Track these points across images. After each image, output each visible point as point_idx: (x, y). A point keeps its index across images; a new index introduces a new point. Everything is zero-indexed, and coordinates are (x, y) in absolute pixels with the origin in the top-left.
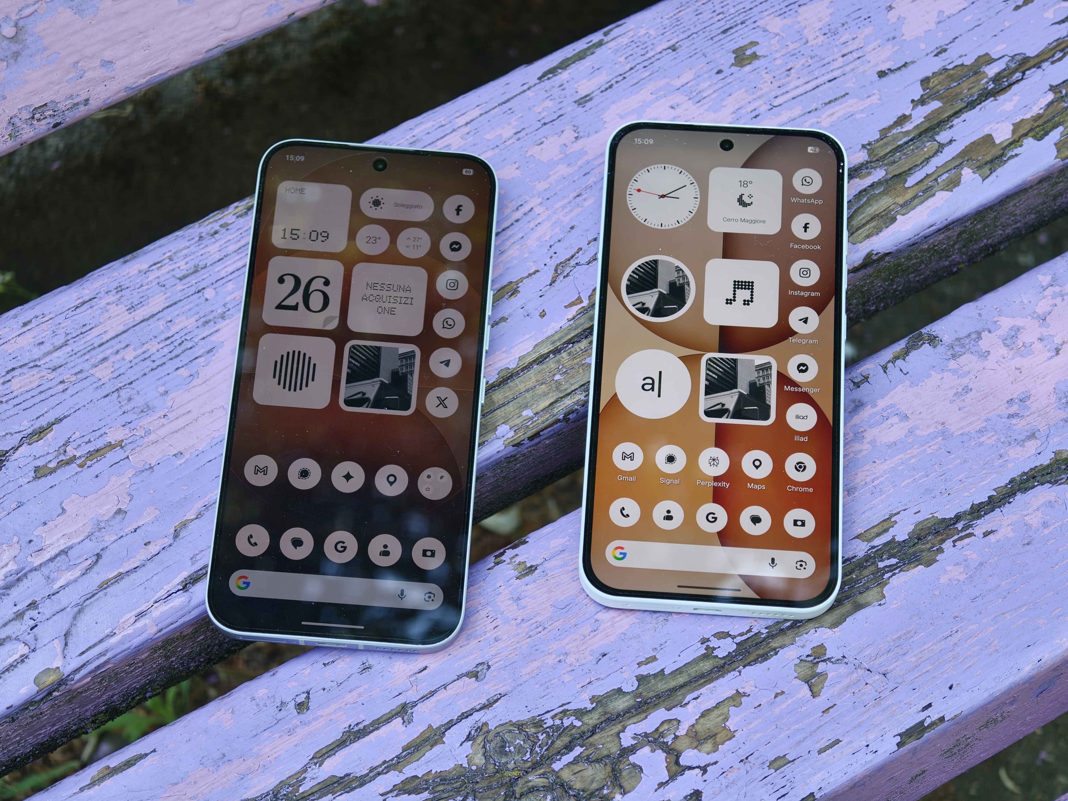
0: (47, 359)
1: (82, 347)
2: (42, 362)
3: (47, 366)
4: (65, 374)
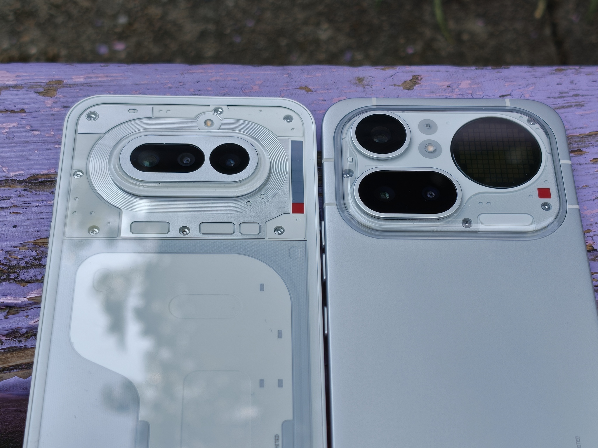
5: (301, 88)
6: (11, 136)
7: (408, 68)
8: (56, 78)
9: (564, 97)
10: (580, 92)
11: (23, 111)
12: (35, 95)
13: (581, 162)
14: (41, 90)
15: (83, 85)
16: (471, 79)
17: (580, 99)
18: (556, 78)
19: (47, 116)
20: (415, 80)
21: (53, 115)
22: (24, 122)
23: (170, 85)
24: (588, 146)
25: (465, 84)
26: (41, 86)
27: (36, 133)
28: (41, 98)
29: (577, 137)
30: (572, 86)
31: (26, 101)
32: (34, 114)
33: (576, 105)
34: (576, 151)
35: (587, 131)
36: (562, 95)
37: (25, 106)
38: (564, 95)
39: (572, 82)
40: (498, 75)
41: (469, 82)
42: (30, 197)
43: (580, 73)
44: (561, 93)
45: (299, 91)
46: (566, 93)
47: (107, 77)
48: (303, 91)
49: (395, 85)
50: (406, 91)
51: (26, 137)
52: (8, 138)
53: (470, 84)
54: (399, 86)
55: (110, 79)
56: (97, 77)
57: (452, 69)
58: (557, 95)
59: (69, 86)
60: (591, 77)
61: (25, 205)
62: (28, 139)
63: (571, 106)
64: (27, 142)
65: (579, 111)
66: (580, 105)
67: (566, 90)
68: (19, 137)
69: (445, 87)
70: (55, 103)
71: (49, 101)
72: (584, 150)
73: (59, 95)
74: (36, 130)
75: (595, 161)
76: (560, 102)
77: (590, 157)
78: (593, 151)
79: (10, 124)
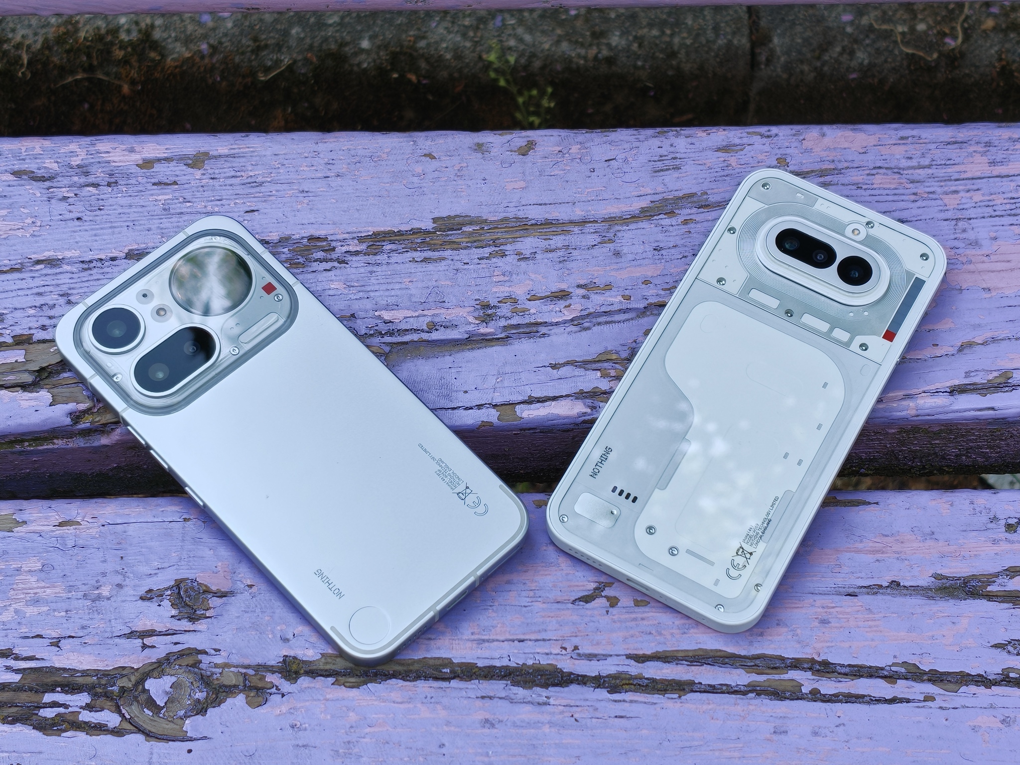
0: (910, 172)
1: (942, 175)
2: (905, 172)
3: (908, 177)
4: (921, 189)
5: (425, 155)
6: (167, 207)
7: (524, 133)
8: (202, 150)
9: (663, 160)
10: (678, 155)
11: (175, 183)
12: (185, 167)
13: (673, 224)
14: (190, 162)
15: (227, 156)
16: (581, 143)
17: (678, 162)
18: (656, 142)
19: (197, 187)
20: (531, 145)
21: (202, 186)
22: (177, 194)
23: (306, 155)
24: (681, 208)
25: (575, 149)
26: (190, 159)
27: (188, 204)
28: (190, 170)
29: (671, 199)
30: (672, 149)
31: (177, 173)
32: (186, 186)
33: (673, 168)
34: (670, 213)
35: (681, 194)
37: (177, 179)
38: (663, 158)
39: (672, 145)
40: (605, 139)
41: (579, 146)
43: (680, 135)
44: (661, 156)
45: (423, 158)
46: (666, 156)
47: (248, 147)
48: (428, 158)
49: (511, 151)
50: (521, 156)
51: (180, 208)
52: (165, 210)
53: (579, 149)
54: (515, 151)
55: (251, 150)
56: (240, 148)
57: (564, 133)
58: (656, 158)
59: (215, 157)
60: (689, 140)
62: (183, 211)
63: (667, 170)
64: (182, 213)
65: (676, 174)
66: (676, 168)
67: (666, 153)
68: (174, 209)
69: (557, 152)
70: (204, 174)
71: (198, 174)
72: (677, 211)
73: (206, 167)
74: (189, 202)
75: (686, 222)
76: (659, 165)
77: (681, 219)
78: (685, 213)
79: (165, 196)
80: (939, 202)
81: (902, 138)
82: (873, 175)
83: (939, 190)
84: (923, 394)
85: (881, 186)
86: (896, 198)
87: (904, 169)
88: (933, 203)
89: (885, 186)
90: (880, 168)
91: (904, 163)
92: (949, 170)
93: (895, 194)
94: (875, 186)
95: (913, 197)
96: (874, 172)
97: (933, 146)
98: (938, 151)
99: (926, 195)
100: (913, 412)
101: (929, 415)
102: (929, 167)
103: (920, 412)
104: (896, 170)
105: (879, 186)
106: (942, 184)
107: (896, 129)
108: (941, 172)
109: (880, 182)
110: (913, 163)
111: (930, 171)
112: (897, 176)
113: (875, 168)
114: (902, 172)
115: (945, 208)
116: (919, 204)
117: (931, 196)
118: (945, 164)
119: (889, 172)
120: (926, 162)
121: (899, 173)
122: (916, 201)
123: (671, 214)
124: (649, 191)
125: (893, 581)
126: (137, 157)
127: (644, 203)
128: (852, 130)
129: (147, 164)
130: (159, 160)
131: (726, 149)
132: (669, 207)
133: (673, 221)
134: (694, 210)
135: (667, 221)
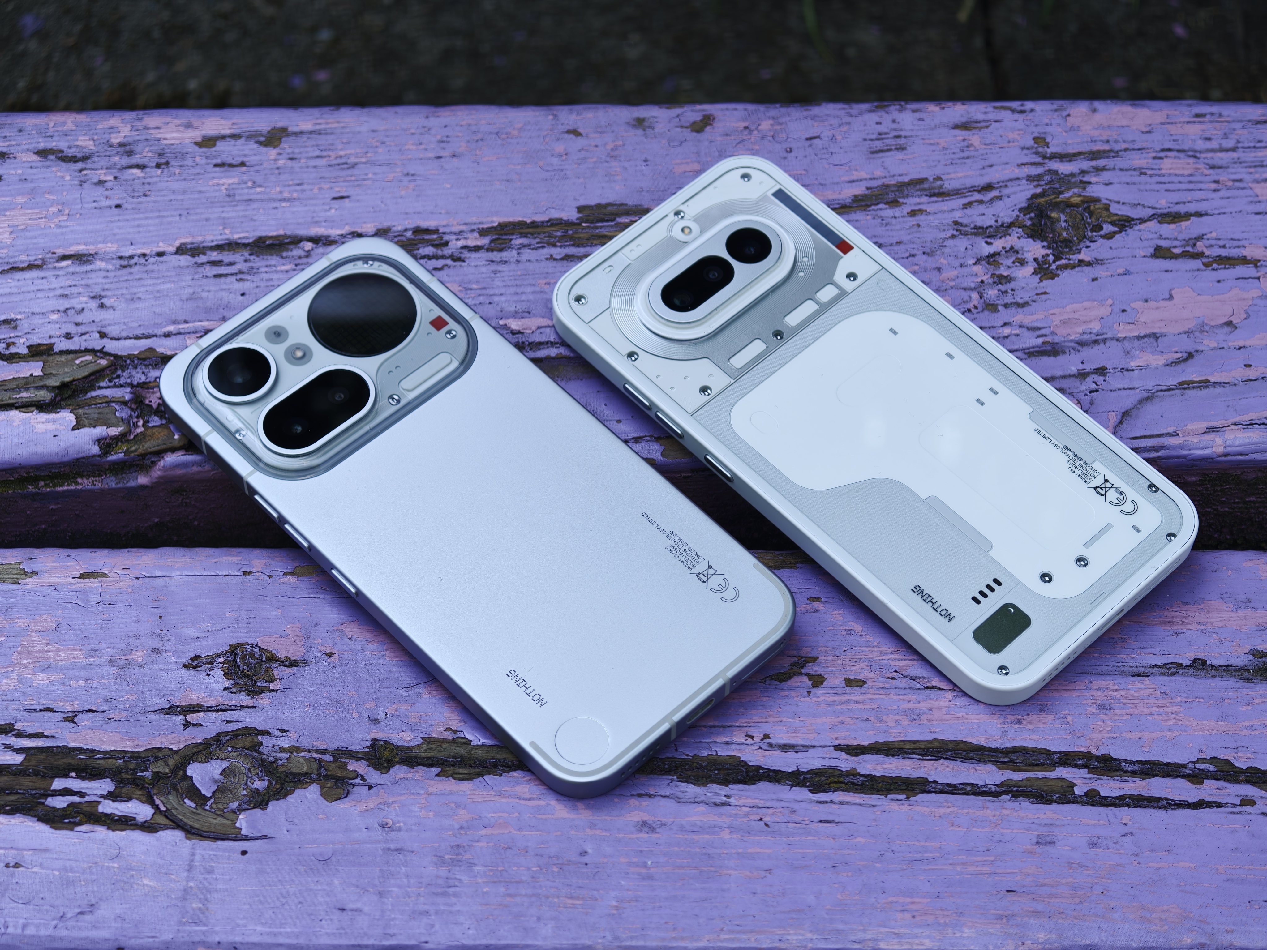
5: (569, 132)
6: (231, 193)
7: (698, 107)
8: (279, 125)
9: (882, 139)
10: (903, 133)
11: (243, 164)
12: (256, 146)
13: (897, 215)
14: (263, 139)
15: (311, 132)
16: (773, 118)
17: (902, 141)
18: (874, 117)
19: (271, 169)
20: (707, 121)
21: (278, 168)
22: (245, 178)
23: (413, 131)
24: (907, 197)
25: (766, 125)
26: (262, 135)
27: (259, 190)
28: (263, 149)
29: (894, 186)
30: (895, 126)
31: (246, 152)
32: (257, 168)
33: (897, 149)
34: (892, 202)
35: (906, 179)
36: (881, 136)
37: (245, 159)
38: (883, 136)
39: (894, 121)
40: (805, 113)
41: (771, 122)
42: (257, 262)
43: (906, 109)
44: (880, 134)
45: (566, 136)
46: (886, 134)
47: (338, 122)
48: (572, 136)
49: (682, 127)
50: (695, 134)
51: (248, 194)
52: (229, 196)
53: (772, 125)
54: (687, 127)
55: (342, 125)
56: (327, 123)
57: (751, 107)
58: (874, 137)
59: (296, 134)
60: (917, 115)
61: (252, 271)
62: (251, 197)
63: (890, 150)
64: (250, 200)
65: (900, 156)
66: (901, 148)
67: (886, 130)
68: (240, 195)
69: (742, 128)
70: (280, 154)
71: (272, 153)
72: (901, 200)
73: (283, 145)
74: (260, 186)
75: (913, 213)
76: (878, 145)
77: (907, 209)
78: (912, 202)
79: (229, 180)
80: (1248, 192)
81: (1197, 116)
82: (1161, 158)
83: (1247, 177)
84: (1233, 427)
85: (1172, 171)
86: (1191, 186)
87: (1200, 152)
88: (1241, 192)
89: (1177, 172)
90: (1169, 150)
91: (1201, 145)
92: (1260, 154)
93: (1190, 182)
94: (1163, 172)
95: (1214, 186)
96: (1162, 154)
97: (1238, 126)
98: (1245, 132)
99: (1230, 184)
100: (1220, 450)
101: (1241, 454)
102: (1234, 149)
103: (1229, 449)
104: (1191, 153)
105: (1168, 172)
106: (1252, 170)
107: (1190, 105)
108: (1250, 156)
109: (1170, 166)
110: (1214, 145)
111: (1235, 155)
112: (1191, 160)
113: (1163, 150)
114: (1198, 155)
115: (1256, 199)
116: (1222, 193)
117: (1237, 184)
118: (1254, 147)
119: (1182, 155)
120: (1230, 144)
121: (1195, 157)
122: (1218, 190)
123: (894, 203)
124: (863, 175)
125: (1196, 659)
126: (196, 134)
127: (859, 190)
128: (1131, 105)
129: (208, 142)
130: (223, 137)
131: (966, 126)
132: (891, 196)
133: (897, 212)
134: (925, 199)
135: (888, 212)
